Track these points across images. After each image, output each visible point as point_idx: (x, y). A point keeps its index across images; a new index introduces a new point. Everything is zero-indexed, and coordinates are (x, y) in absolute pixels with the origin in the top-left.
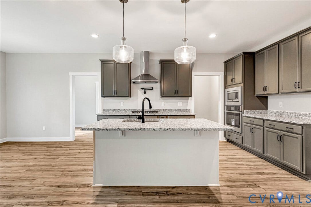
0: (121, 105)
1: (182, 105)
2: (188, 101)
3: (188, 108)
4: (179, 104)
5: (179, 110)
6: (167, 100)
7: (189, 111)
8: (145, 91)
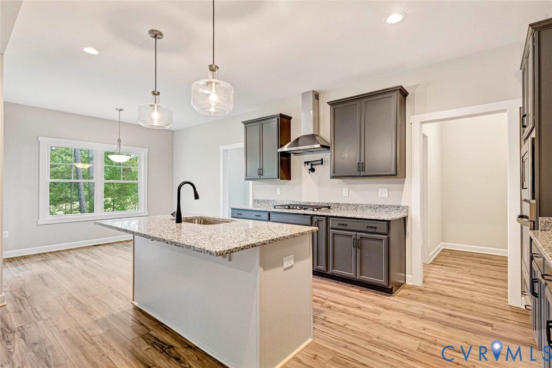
0: (278, 194)
1: (386, 195)
2: (403, 186)
3: (403, 204)
4: (380, 192)
5: (380, 206)
6: (353, 184)
7: (405, 210)
8: (312, 167)
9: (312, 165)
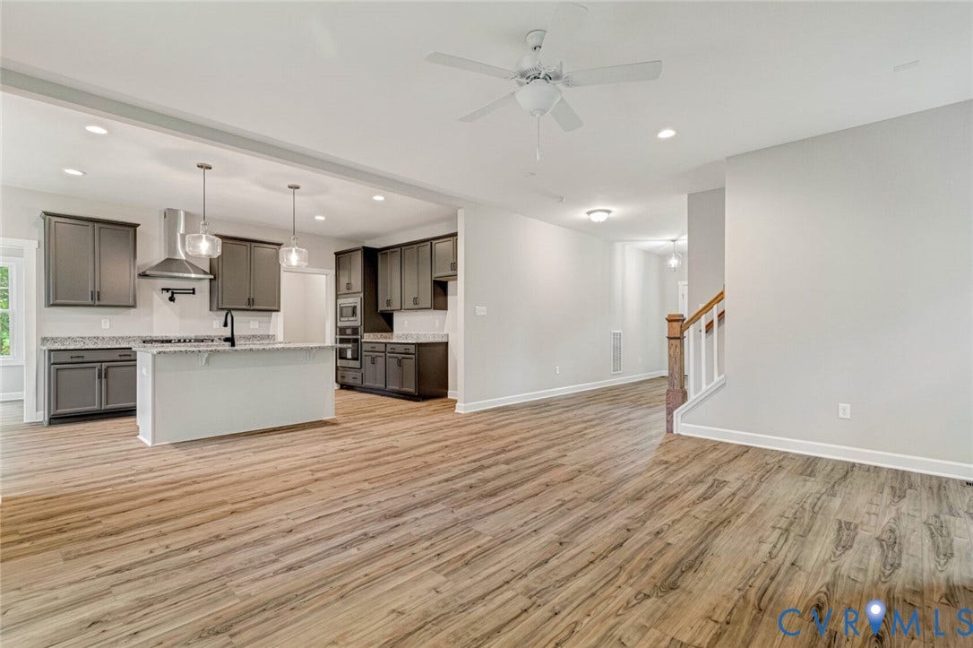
1: (258, 327)
2: (271, 319)
3: (271, 333)
4: (251, 324)
5: (253, 336)
8: (173, 295)
9: (173, 293)
